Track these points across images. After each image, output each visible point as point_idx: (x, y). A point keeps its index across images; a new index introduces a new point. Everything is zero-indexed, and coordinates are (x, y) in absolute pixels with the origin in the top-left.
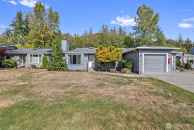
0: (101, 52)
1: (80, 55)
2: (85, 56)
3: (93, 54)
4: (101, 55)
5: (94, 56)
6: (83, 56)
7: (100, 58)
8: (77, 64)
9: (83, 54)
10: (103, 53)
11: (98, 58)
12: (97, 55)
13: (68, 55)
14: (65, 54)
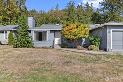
0: (67, 29)
1: (46, 32)
2: (51, 33)
3: (59, 31)
4: (67, 32)
6: (49, 32)
7: (66, 35)
8: (43, 41)
9: (49, 30)
10: (70, 30)
11: (65, 35)
12: (63, 31)
13: (34, 32)
14: (31, 31)
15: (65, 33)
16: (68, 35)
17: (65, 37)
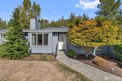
1: (48, 35)
2: (53, 35)
3: (65, 33)
4: (79, 34)
5: (65, 35)
6: (50, 35)
7: (76, 39)
8: (43, 46)
9: (51, 32)
10: (84, 30)
11: (74, 38)
12: (70, 33)
13: (33, 35)
14: (28, 33)
15: (73, 36)
16: (79, 39)
17: (75, 43)
